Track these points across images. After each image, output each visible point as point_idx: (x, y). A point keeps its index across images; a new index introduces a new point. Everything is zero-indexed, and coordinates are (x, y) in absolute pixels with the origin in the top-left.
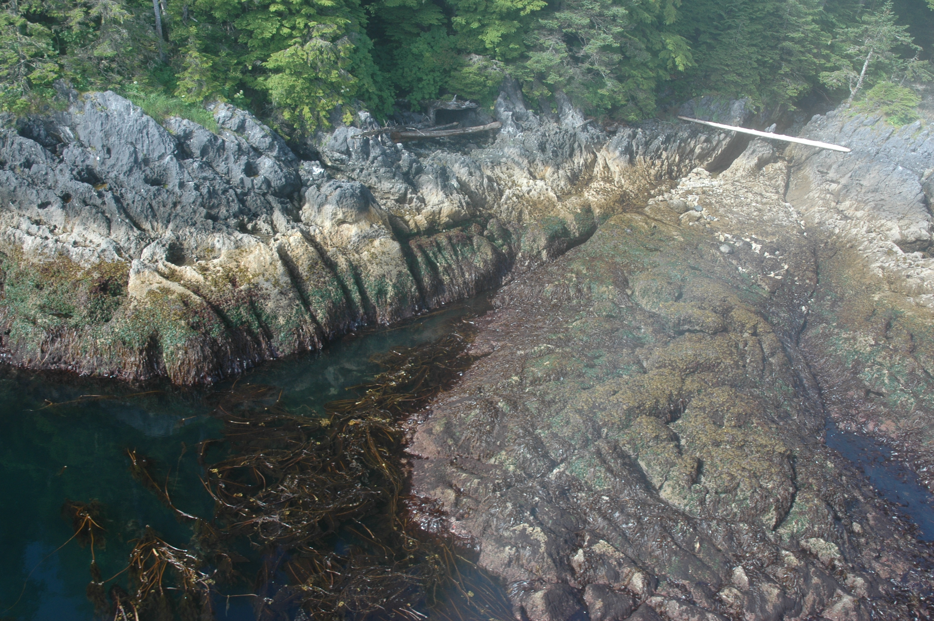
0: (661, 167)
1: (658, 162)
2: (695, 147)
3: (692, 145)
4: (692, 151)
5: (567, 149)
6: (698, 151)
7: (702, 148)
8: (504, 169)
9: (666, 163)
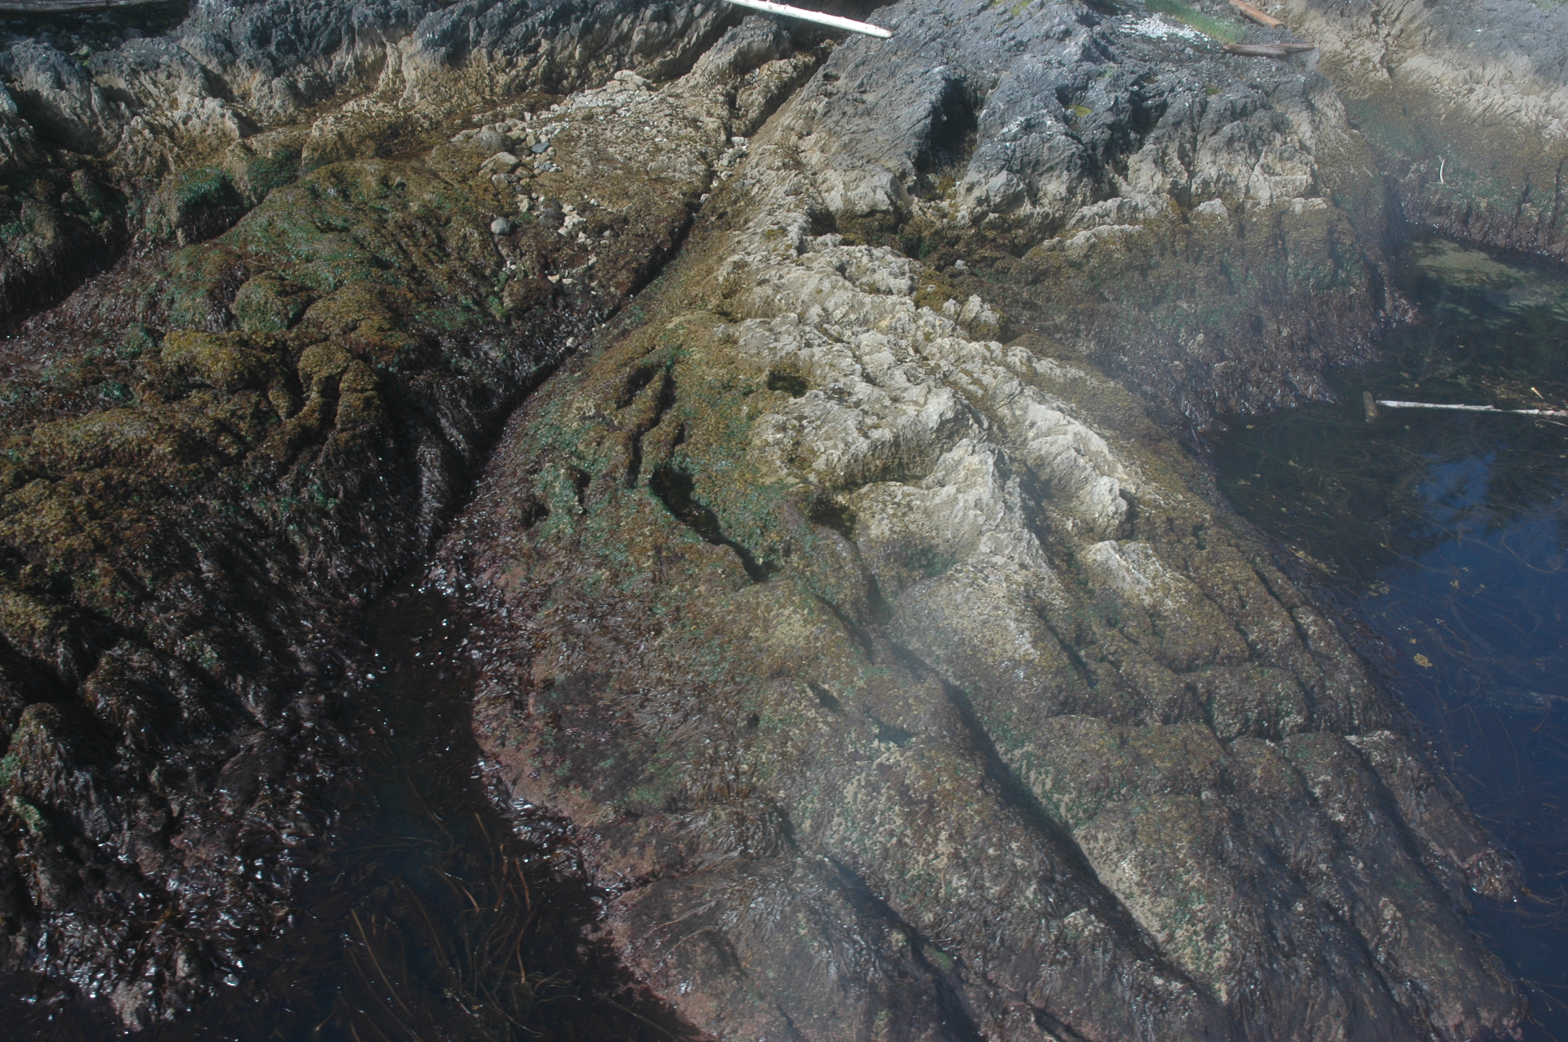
0: (527, 69)
1: (523, 61)
2: (631, 30)
3: (625, 26)
4: (625, 38)
5: (323, 40)
6: (637, 38)
7: (646, 32)
8: (162, 77)
9: (543, 62)
